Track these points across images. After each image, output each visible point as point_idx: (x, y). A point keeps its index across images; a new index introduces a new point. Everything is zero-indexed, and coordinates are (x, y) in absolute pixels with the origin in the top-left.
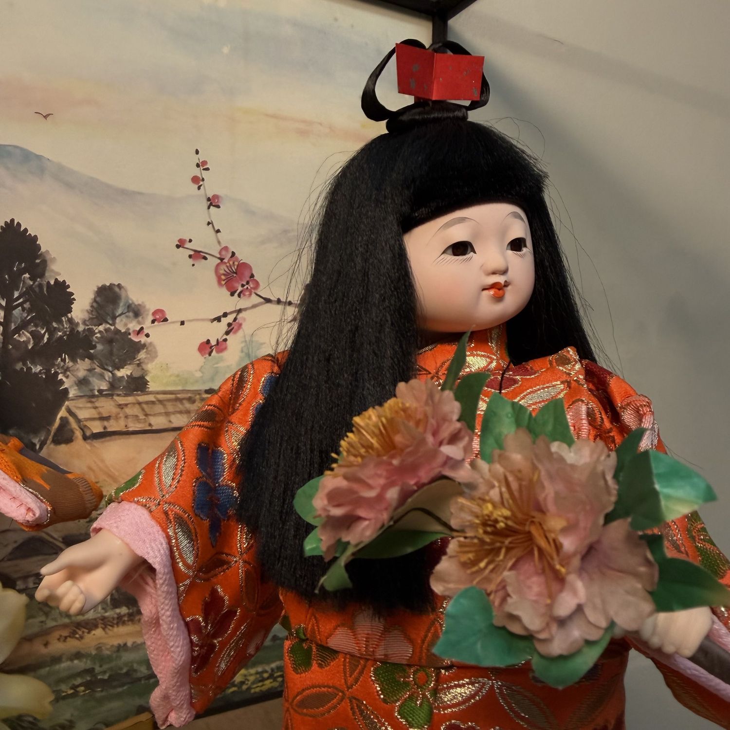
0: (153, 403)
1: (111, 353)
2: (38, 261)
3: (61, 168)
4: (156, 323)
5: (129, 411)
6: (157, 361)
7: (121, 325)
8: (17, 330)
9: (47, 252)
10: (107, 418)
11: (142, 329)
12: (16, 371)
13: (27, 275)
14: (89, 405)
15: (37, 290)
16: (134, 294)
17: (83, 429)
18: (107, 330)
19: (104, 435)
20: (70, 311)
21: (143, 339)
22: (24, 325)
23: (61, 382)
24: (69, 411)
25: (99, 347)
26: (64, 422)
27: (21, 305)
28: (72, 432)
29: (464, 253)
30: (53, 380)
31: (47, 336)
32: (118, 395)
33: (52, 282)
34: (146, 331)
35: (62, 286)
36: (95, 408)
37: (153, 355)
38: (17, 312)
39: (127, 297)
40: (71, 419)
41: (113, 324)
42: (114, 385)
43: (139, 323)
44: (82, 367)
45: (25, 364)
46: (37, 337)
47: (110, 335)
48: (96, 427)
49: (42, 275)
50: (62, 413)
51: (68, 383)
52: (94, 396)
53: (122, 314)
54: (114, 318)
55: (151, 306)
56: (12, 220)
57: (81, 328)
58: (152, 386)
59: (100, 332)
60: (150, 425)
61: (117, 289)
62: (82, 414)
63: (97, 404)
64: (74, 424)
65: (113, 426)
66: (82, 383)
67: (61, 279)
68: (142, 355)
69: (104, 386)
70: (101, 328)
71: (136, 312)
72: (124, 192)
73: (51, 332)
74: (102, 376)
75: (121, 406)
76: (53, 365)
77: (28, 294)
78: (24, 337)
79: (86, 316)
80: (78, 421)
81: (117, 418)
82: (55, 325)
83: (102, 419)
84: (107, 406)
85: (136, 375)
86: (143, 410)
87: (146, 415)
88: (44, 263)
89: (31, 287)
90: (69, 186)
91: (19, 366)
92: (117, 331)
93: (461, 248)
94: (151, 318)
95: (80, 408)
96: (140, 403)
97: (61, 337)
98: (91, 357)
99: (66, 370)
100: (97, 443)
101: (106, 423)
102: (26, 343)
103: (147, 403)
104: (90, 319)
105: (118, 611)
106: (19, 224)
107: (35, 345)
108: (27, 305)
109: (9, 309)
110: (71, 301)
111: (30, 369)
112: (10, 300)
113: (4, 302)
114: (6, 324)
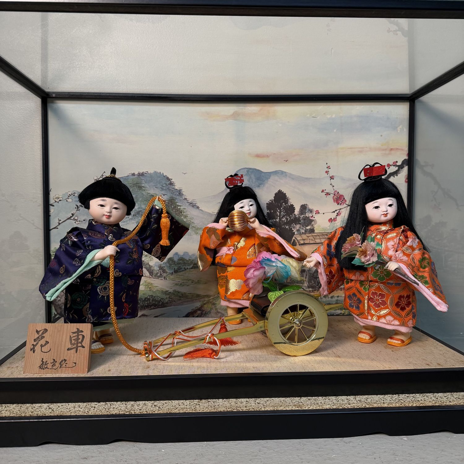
0: (316, 236)
1: (305, 223)
2: (286, 200)
3: (291, 174)
4: (316, 214)
5: (310, 238)
6: (317, 224)
7: (307, 215)
8: (282, 218)
9: (288, 197)
10: (305, 240)
11: (313, 216)
13: (284, 204)
14: (300, 236)
15: (286, 207)
16: (310, 207)
17: (299, 242)
18: (304, 217)
19: (304, 244)
20: (294, 212)
21: (313, 218)
22: (284, 216)
23: (293, 230)
24: (295, 238)
25: (302, 221)
26: (294, 240)
27: (283, 211)
28: (296, 243)
29: (378, 208)
30: (292, 230)
31: (289, 219)
32: (307, 234)
33: (290, 205)
34: (314, 216)
35: (292, 206)
36: (301, 237)
37: (316, 223)
38: (282, 213)
39: (308, 207)
40: (296, 240)
41: (305, 215)
42: (306, 231)
43: (312, 214)
44: (298, 226)
46: (287, 219)
47: (304, 218)
48: (302, 242)
49: (287, 203)
50: (294, 238)
51: (295, 231)
52: (301, 234)
53: (307, 212)
54: (305, 213)
55: (315, 210)
56: (280, 190)
57: (297, 216)
58: (316, 231)
59: (302, 217)
60: (316, 242)
61: (306, 205)
62: (298, 239)
63: (302, 236)
64: (296, 241)
65: (306, 242)
66: (298, 230)
67: (292, 204)
68: (313, 223)
69: (303, 231)
70: (302, 216)
71: (311, 211)
72: (307, 178)
73: (290, 218)
74: (303, 229)
75: (308, 237)
76: (291, 226)
77: (284, 208)
78: (284, 219)
79: (298, 213)
80: (298, 240)
81: (307, 240)
82: (291, 216)
83: (303, 240)
84: (304, 236)
85: (312, 228)
86: (314, 238)
87: (315, 239)
88: (288, 200)
90: (293, 179)
91: (283, 226)
92: (306, 217)
93: (377, 207)
94: (315, 213)
95: (298, 237)
96: (313, 236)
97: (293, 219)
98: (300, 224)
99: (294, 227)
100: (302, 246)
101: (304, 241)
102: (284, 221)
103: (315, 236)
104: (300, 214)
105: (309, 289)
107: (287, 221)
108: (284, 211)
109: (280, 212)
110: (295, 209)
111: (285, 227)
112: (280, 210)
113: (279, 211)
114: (280, 216)
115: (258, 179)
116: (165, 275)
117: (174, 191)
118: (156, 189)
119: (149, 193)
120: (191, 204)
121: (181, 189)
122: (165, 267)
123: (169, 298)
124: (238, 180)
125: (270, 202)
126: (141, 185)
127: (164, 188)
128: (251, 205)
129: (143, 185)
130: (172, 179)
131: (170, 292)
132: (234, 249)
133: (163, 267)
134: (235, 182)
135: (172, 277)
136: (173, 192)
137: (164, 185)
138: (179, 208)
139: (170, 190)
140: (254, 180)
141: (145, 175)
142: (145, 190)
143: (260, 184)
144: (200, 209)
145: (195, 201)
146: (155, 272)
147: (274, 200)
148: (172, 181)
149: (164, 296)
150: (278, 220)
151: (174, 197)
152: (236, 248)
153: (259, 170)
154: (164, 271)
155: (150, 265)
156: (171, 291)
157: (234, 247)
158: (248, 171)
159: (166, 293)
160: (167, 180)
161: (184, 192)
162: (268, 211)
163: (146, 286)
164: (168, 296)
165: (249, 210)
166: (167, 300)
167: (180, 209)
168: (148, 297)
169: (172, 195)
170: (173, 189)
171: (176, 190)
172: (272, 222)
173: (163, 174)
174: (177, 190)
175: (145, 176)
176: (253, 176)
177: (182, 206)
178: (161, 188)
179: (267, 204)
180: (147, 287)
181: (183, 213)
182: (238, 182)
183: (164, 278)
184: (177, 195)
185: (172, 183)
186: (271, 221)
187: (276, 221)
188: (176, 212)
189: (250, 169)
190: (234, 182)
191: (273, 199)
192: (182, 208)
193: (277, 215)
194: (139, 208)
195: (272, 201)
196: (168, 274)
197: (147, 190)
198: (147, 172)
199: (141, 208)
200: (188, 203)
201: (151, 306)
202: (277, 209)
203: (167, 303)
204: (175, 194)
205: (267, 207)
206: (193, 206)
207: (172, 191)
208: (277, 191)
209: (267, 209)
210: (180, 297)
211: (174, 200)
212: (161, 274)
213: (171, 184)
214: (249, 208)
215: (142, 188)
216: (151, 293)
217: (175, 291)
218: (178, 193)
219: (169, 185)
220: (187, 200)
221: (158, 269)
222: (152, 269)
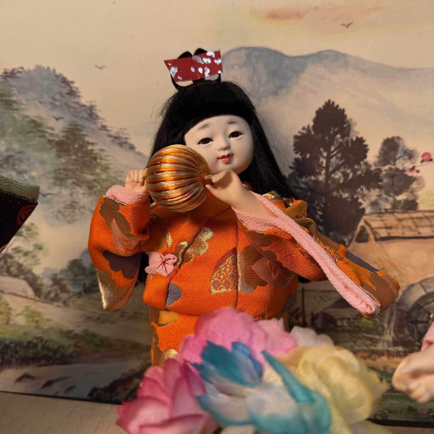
0: (421, 218)
1: (393, 184)
2: (345, 126)
4: (424, 163)
5: (405, 223)
6: (425, 189)
7: (400, 164)
8: (334, 172)
9: (351, 119)
10: (390, 228)
11: (414, 167)
12: (333, 197)
13: (338, 136)
14: (378, 219)
15: (345, 145)
16: (409, 143)
17: (375, 234)
18: (390, 169)
19: (389, 238)
20: (365, 157)
21: (414, 174)
22: (337, 168)
23: (361, 204)
24: (366, 222)
25: (385, 180)
26: (363, 229)
27: (335, 155)
28: (368, 235)
30: (355, 203)
31: (351, 174)
32: (398, 213)
33: (354, 139)
34: (417, 169)
35: (360, 141)
36: (383, 221)
37: (422, 185)
38: (333, 160)
39: (404, 146)
40: (367, 228)
41: (394, 164)
42: (395, 205)
43: (412, 163)
44: (374, 194)
45: (339, 192)
46: (345, 175)
47: (392, 172)
48: (383, 233)
49: (348, 135)
50: (362, 223)
51: (365, 204)
52: (381, 213)
53: (400, 157)
54: (395, 160)
55: (421, 151)
56: (329, 101)
57: (373, 168)
58: (422, 207)
59: (386, 170)
60: (419, 233)
61: (396, 140)
62: (374, 224)
63: (384, 218)
64: (369, 231)
65: (394, 233)
66: (374, 204)
67: (360, 136)
68: (414, 185)
69: (388, 206)
70: (386, 167)
71: (410, 155)
73: (354, 171)
74: (387, 200)
75: (400, 220)
76: (355, 193)
77: (340, 148)
78: (338, 175)
79: (376, 160)
80: (372, 229)
81: (397, 227)
82: (356, 167)
83: (387, 228)
84: (390, 220)
85: (411, 198)
86: (414, 223)
87: (417, 226)
88: (349, 126)
89: (341, 144)
91: (335, 194)
92: (397, 170)
94: (420, 159)
95: (373, 221)
96: (412, 218)
97: (360, 175)
98: (380, 187)
99: (364, 196)
100: (384, 243)
101: (389, 231)
102: (339, 179)
103: (418, 218)
104: (379, 162)
105: (397, 348)
106: (333, 103)
107: (345, 180)
108: (339, 155)
109: (328, 158)
110: (366, 151)
111: (341, 196)
112: (329, 152)
113: (325, 154)
114: (327, 168)
115: (274, 74)
116: (64, 296)
117: (78, 110)
118: (40, 105)
119: (27, 117)
120: (117, 141)
121: (93, 104)
122: (64, 279)
123: (76, 346)
124: (203, 66)
125: (303, 133)
126: (10, 98)
127: (58, 103)
128: (235, 134)
129: (14, 98)
130: (72, 82)
131: (76, 335)
132: (175, 260)
133: (60, 280)
134: (197, 70)
135: (79, 301)
136: (77, 112)
137: (58, 97)
138: (90, 148)
139: (70, 107)
140: (264, 78)
141: (18, 75)
142: (17, 110)
143: (280, 87)
144: (137, 150)
145: (125, 132)
146: (45, 290)
147: (314, 127)
148: (72, 85)
149: (65, 342)
150: (321, 178)
151: (80, 122)
152: (183, 258)
153: (276, 52)
154: (63, 289)
155: (33, 275)
156: (78, 331)
157: (176, 254)
158: (248, 56)
159: (68, 334)
160: (63, 85)
161: (100, 111)
162: (298, 156)
163: (28, 316)
164: (72, 342)
165: (228, 148)
166: (70, 351)
167: (92, 150)
168: (35, 341)
169: (73, 118)
170: (76, 106)
171: (83, 108)
172: (306, 183)
173: (54, 70)
174: (84, 106)
175: (17, 77)
176: (261, 68)
177: (96, 144)
178: (51, 103)
179: (296, 137)
180: (30, 319)
181: (99, 160)
182: (204, 71)
183: (64, 303)
184: (86, 119)
185: (74, 92)
186: (303, 180)
187: (317, 182)
188: (83, 157)
189: (254, 49)
190: (193, 70)
191: (311, 124)
192: (96, 148)
193: (320, 165)
194: (8, 150)
195: (308, 129)
196: (71, 294)
197: (22, 109)
198: (22, 68)
199: (12, 149)
200: (110, 136)
201: (40, 359)
202: (322, 150)
203: (71, 356)
204: (80, 115)
205: (295, 145)
206: (121, 145)
207: (75, 108)
208: (321, 104)
209: (295, 150)
210: (97, 346)
211: (79, 130)
212: (57, 295)
213: (72, 93)
214: (226, 141)
215: (12, 105)
216: (38, 333)
217: (86, 332)
218: (86, 115)
219: (68, 97)
220: (107, 130)
221: (50, 283)
222: (39, 282)
